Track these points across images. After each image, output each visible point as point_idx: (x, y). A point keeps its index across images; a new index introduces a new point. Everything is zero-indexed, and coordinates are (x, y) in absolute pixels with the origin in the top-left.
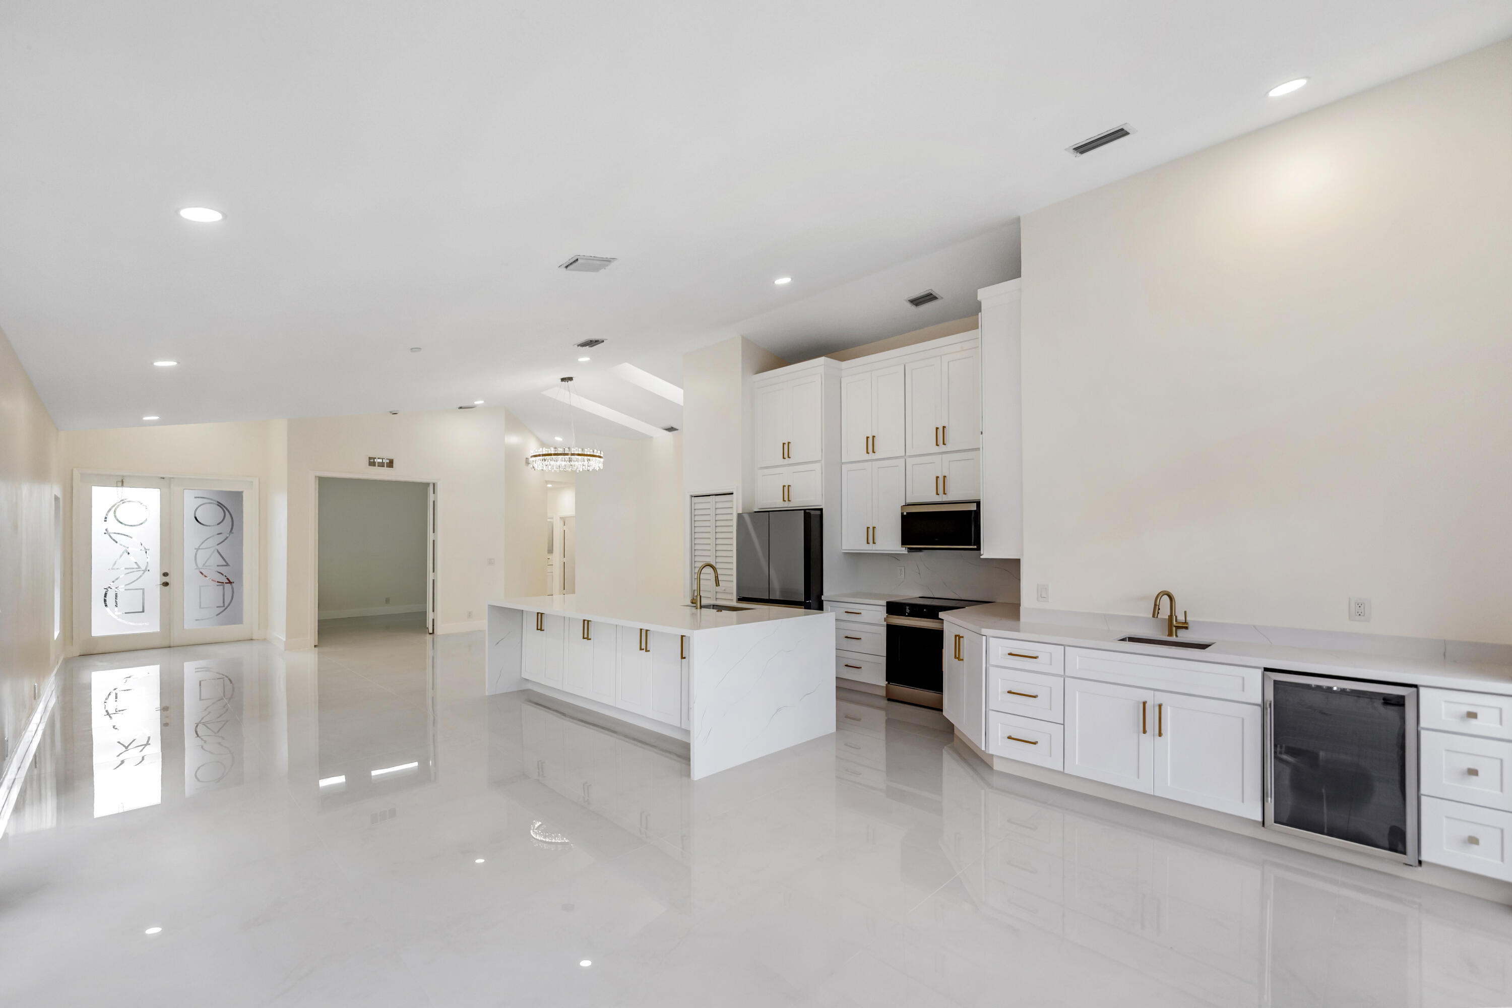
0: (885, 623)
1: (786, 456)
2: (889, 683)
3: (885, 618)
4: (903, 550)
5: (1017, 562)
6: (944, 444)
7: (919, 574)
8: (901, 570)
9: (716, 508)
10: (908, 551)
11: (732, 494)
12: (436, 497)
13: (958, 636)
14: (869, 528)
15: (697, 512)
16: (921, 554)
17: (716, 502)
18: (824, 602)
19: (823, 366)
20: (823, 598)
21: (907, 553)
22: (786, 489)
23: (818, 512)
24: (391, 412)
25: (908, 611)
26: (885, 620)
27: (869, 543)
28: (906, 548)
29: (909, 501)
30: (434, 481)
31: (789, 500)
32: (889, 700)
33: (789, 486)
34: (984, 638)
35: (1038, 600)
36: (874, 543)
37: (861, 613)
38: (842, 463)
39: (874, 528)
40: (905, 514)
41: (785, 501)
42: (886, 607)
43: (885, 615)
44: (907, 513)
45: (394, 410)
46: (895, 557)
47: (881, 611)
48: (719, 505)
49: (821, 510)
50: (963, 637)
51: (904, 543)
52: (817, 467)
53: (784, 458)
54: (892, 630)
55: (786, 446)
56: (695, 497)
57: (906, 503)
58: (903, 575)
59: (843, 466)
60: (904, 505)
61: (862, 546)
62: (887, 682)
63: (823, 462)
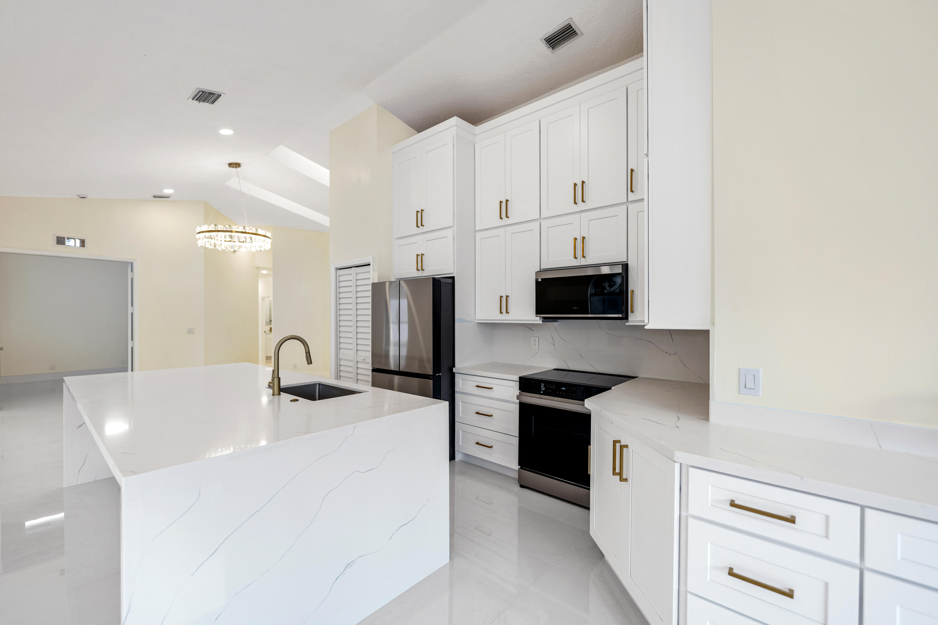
0: (518, 401)
1: (419, 224)
2: (521, 468)
3: (517, 396)
4: (538, 320)
5: (706, 333)
6: (583, 201)
7: (554, 345)
8: (535, 341)
9: (357, 280)
10: (543, 321)
11: (369, 265)
12: (133, 275)
13: (619, 441)
14: (502, 297)
15: (342, 284)
16: (556, 324)
17: (357, 274)
18: (456, 375)
19: (455, 127)
20: (454, 370)
21: (541, 322)
22: (420, 257)
23: (450, 281)
24: (78, 196)
25: (543, 388)
26: (518, 398)
27: (502, 313)
28: (540, 317)
29: (543, 267)
30: (131, 261)
31: (422, 270)
32: (522, 486)
33: (422, 255)
34: (677, 466)
35: (739, 393)
36: (507, 312)
37: (492, 388)
38: (476, 231)
39: (507, 297)
40: (540, 280)
41: (419, 270)
42: (518, 382)
43: (517, 392)
44: (541, 279)
45: (83, 194)
46: (529, 327)
47: (513, 387)
48: (359, 277)
49: (453, 278)
50: (626, 446)
51: (538, 312)
52: (449, 233)
53: (417, 226)
54: (525, 409)
55: (419, 214)
56: (339, 269)
57: (540, 269)
58: (537, 346)
59: (477, 234)
60: (539, 271)
61: (495, 316)
62: (520, 467)
63: (455, 228)
